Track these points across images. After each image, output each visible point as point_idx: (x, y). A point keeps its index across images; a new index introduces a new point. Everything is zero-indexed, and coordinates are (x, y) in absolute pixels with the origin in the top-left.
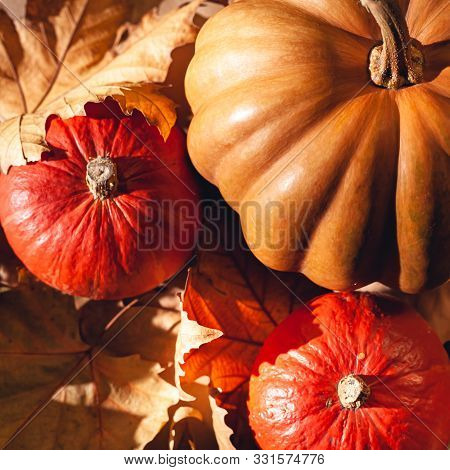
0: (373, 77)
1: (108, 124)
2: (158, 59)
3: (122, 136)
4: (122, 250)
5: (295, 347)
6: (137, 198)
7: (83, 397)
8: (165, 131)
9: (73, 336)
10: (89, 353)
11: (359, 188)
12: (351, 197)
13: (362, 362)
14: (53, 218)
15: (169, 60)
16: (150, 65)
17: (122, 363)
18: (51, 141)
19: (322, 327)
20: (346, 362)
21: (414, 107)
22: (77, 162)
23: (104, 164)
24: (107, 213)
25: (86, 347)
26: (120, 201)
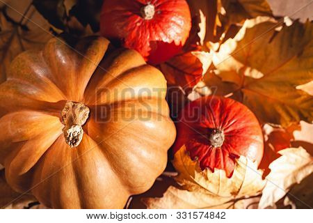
0: (88, 112)
1: (206, 163)
2: (169, 198)
3: (201, 155)
4: (219, 106)
5: (162, 41)
6: (205, 124)
7: (251, 71)
8: (183, 148)
9: (247, 98)
10: (243, 87)
11: (117, 67)
12: (122, 66)
13: (139, 22)
14: (243, 130)
15: (165, 195)
16: (174, 196)
17: (230, 79)
18: (233, 164)
19: (148, 44)
20: (145, 25)
21: (77, 90)
22: (225, 150)
23: (215, 142)
24: (220, 122)
25: (243, 90)
26: (212, 126)
